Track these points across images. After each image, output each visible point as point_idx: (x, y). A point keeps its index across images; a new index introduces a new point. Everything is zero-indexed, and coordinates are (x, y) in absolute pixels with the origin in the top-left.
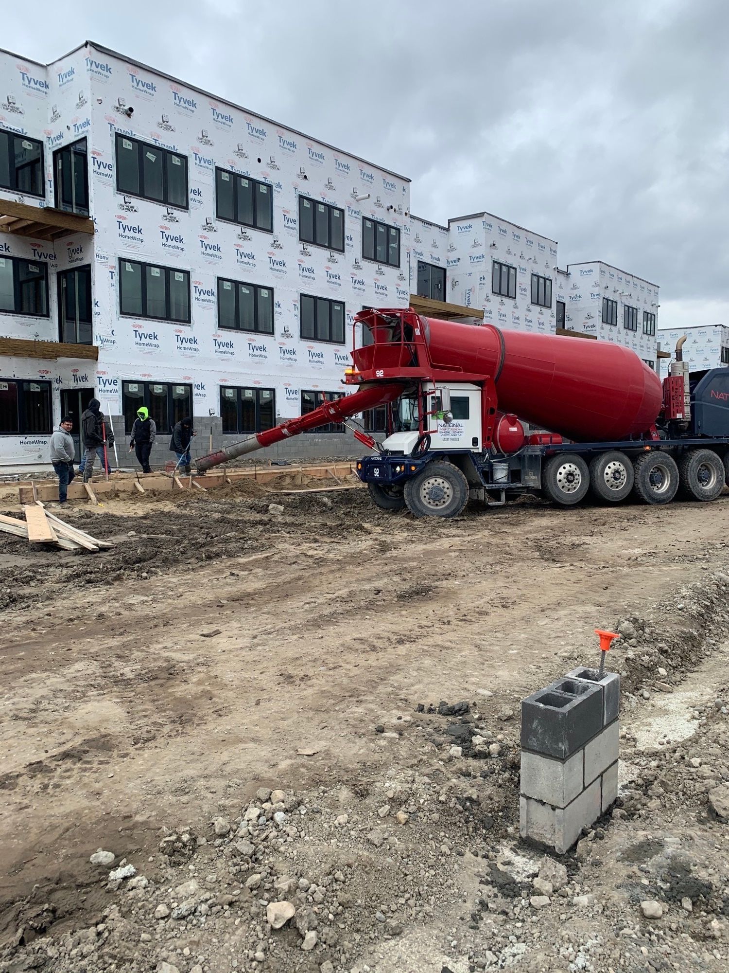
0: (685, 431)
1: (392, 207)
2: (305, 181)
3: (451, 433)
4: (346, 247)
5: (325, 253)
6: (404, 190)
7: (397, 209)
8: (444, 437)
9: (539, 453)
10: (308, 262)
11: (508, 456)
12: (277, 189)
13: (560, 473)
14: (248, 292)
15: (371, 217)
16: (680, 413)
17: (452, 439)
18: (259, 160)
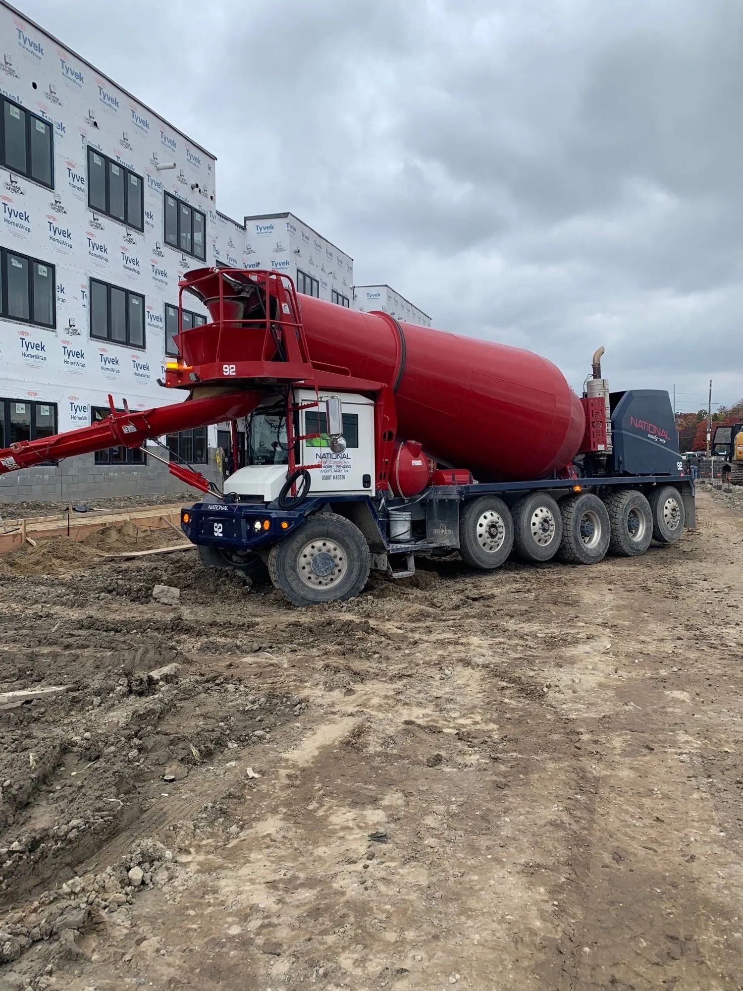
0: (602, 467)
1: (197, 186)
2: (94, 128)
3: (334, 467)
4: (145, 225)
5: (121, 230)
6: (210, 168)
7: (202, 190)
8: (324, 474)
9: (455, 496)
10: (99, 238)
11: (410, 501)
12: (59, 131)
13: (481, 525)
14: (20, 266)
15: (173, 193)
16: (601, 444)
17: (336, 478)
18: (35, 86)
